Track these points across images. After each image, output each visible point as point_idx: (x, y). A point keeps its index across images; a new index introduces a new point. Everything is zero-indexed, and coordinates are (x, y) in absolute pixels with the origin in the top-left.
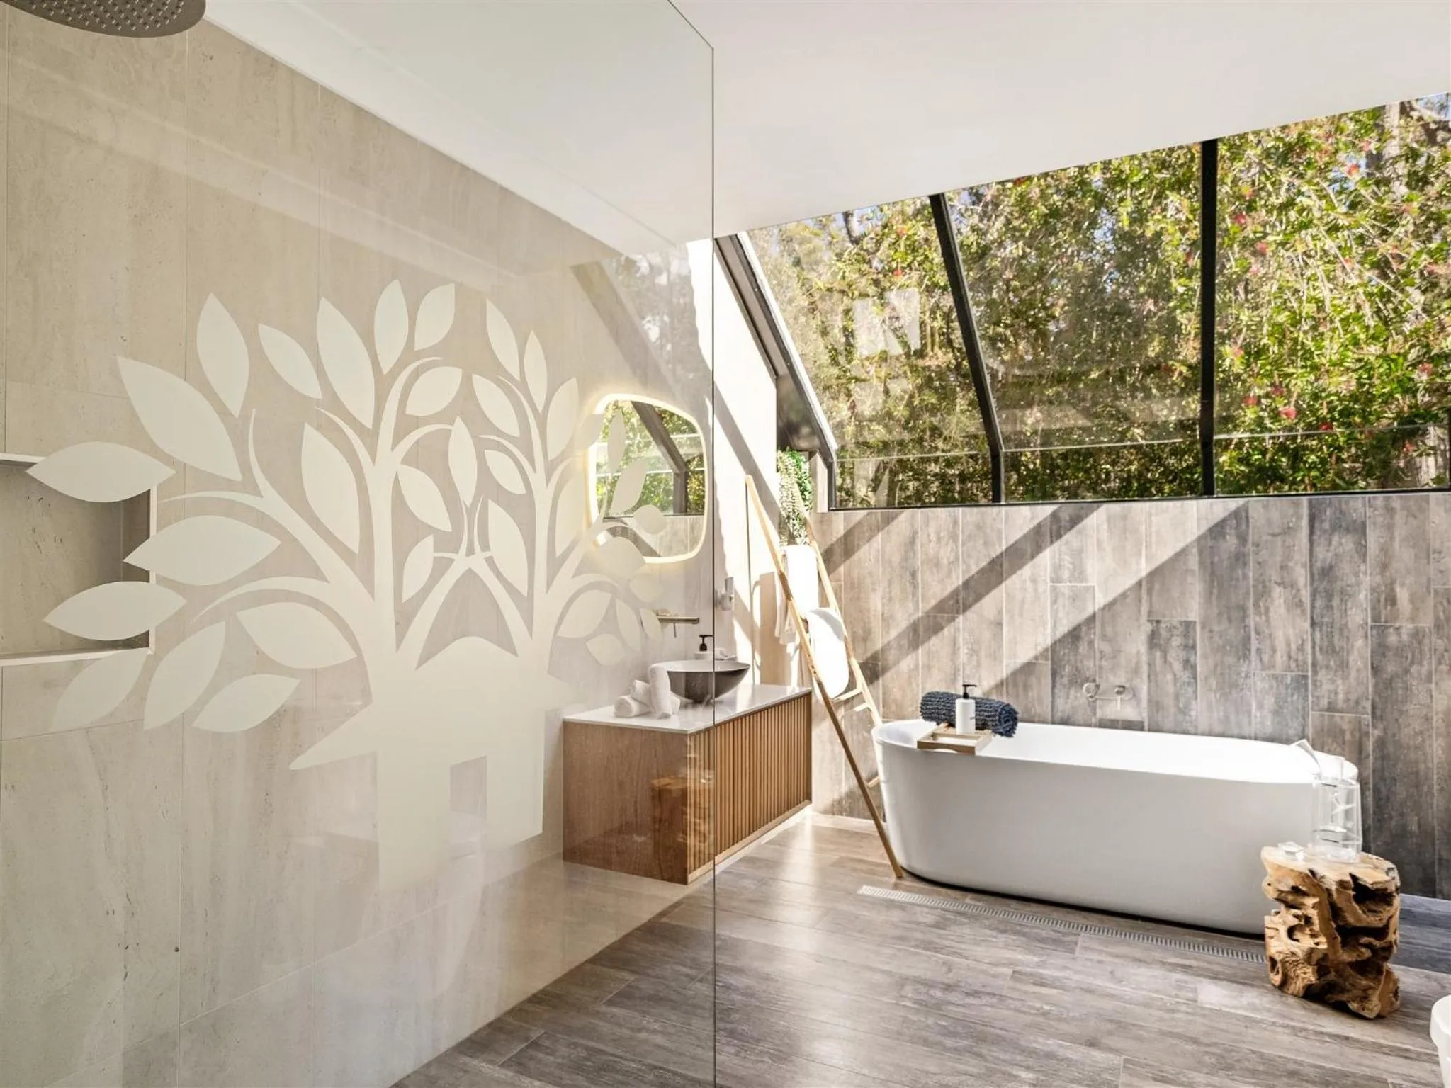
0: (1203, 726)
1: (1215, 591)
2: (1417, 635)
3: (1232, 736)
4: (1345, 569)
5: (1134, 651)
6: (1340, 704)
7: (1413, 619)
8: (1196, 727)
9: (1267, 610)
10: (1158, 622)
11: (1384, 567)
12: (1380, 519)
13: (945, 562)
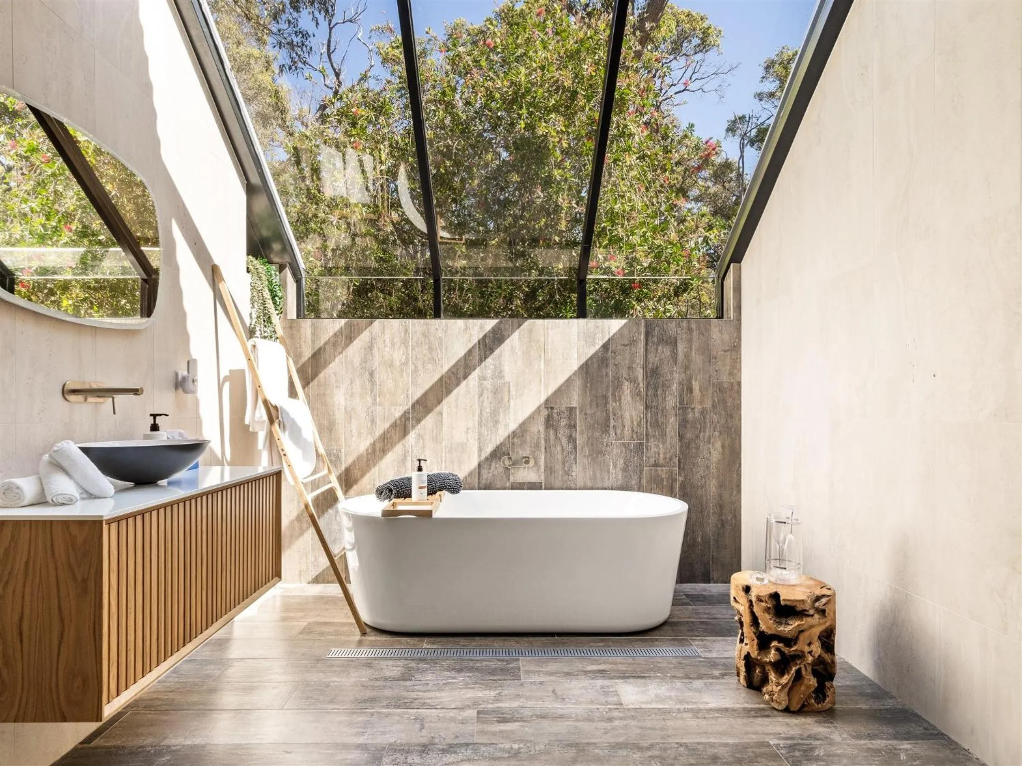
0: (580, 483)
1: (589, 385)
2: (703, 412)
3: (598, 489)
4: (665, 369)
5: (536, 431)
6: (661, 461)
7: (701, 403)
8: (576, 484)
9: (620, 397)
10: (552, 408)
11: (687, 368)
12: (684, 336)
13: (397, 363)
